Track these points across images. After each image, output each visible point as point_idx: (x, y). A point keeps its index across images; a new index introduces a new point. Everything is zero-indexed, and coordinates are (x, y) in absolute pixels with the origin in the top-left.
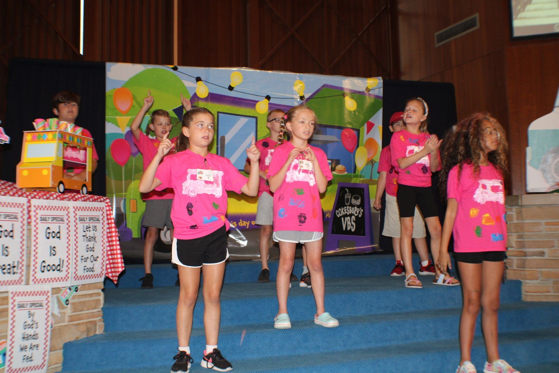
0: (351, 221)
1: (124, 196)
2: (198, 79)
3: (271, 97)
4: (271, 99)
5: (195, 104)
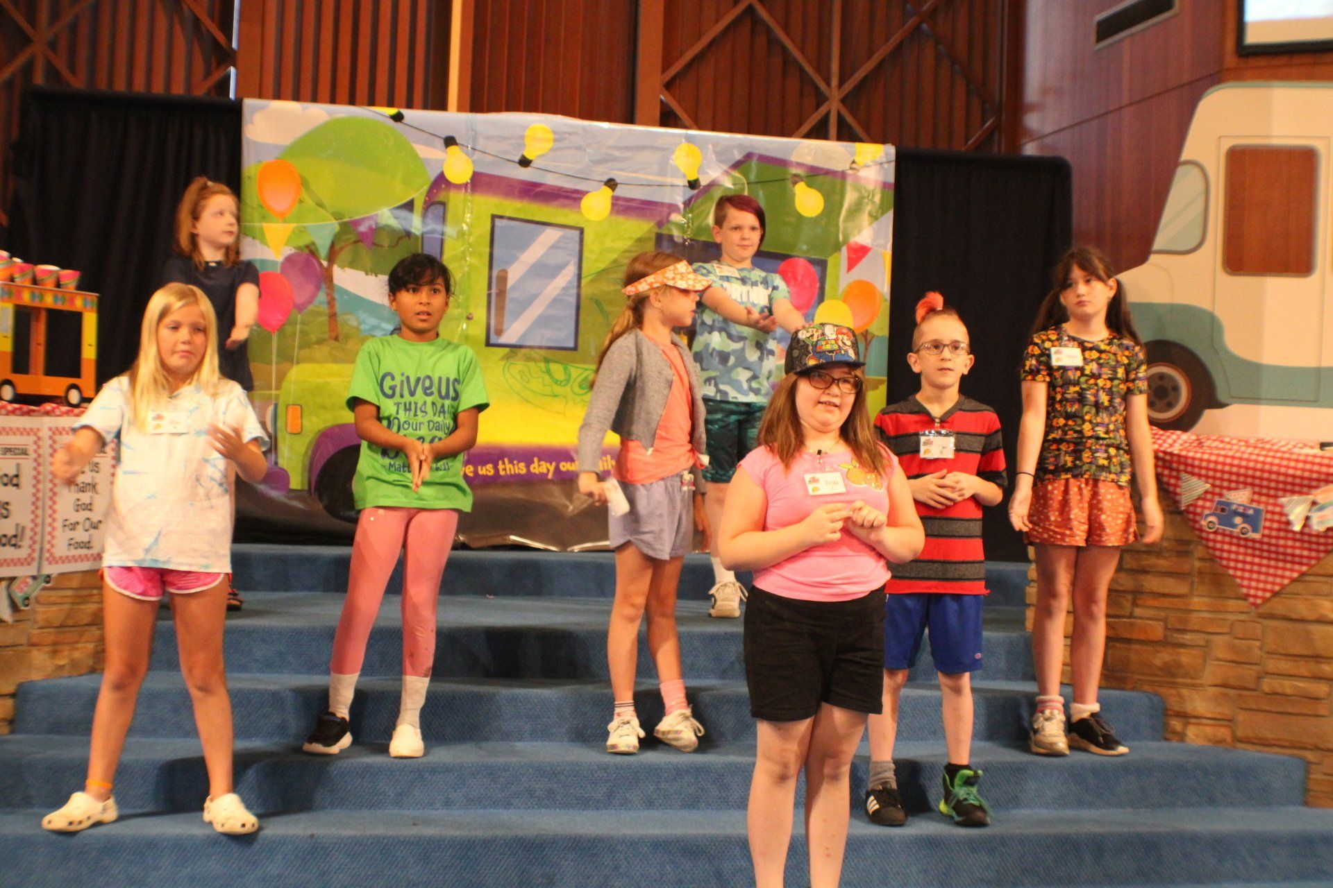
1: (273, 398)
2: (450, 141)
3: (618, 180)
4: (619, 186)
5: (441, 197)
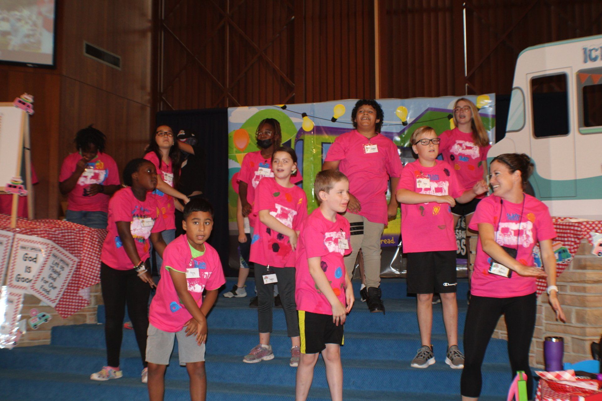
0: (460, 245)
2: (304, 115)
5: (301, 137)
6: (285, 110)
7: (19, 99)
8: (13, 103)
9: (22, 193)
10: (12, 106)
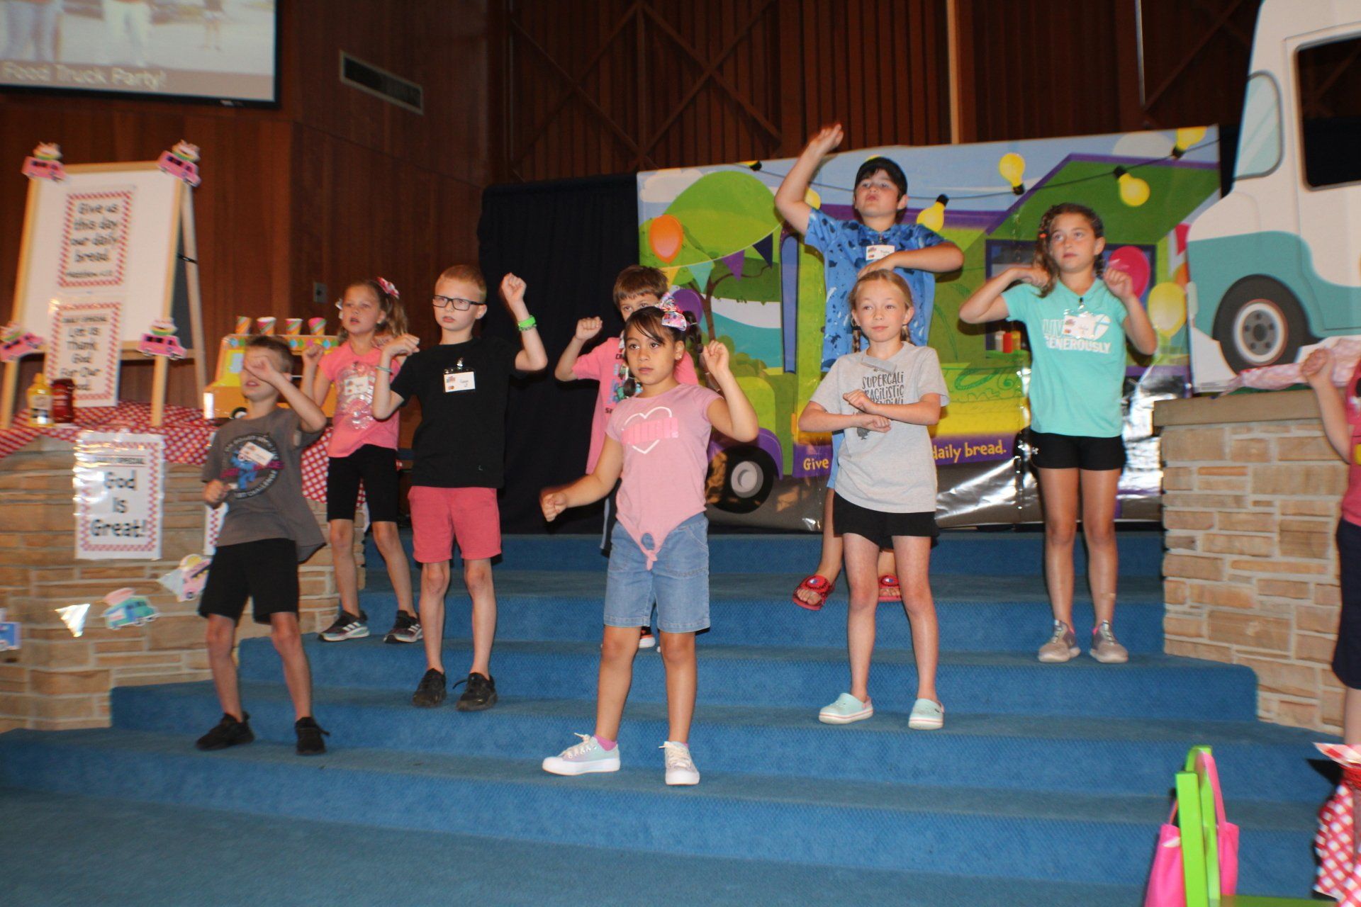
3: (949, 196)
4: (950, 201)
6: (757, 172)
7: (167, 154)
8: (156, 164)
9: (175, 353)
10: (156, 169)
